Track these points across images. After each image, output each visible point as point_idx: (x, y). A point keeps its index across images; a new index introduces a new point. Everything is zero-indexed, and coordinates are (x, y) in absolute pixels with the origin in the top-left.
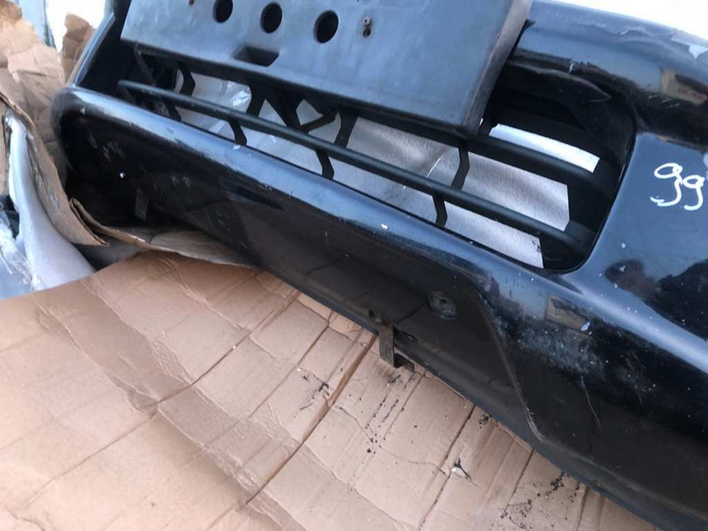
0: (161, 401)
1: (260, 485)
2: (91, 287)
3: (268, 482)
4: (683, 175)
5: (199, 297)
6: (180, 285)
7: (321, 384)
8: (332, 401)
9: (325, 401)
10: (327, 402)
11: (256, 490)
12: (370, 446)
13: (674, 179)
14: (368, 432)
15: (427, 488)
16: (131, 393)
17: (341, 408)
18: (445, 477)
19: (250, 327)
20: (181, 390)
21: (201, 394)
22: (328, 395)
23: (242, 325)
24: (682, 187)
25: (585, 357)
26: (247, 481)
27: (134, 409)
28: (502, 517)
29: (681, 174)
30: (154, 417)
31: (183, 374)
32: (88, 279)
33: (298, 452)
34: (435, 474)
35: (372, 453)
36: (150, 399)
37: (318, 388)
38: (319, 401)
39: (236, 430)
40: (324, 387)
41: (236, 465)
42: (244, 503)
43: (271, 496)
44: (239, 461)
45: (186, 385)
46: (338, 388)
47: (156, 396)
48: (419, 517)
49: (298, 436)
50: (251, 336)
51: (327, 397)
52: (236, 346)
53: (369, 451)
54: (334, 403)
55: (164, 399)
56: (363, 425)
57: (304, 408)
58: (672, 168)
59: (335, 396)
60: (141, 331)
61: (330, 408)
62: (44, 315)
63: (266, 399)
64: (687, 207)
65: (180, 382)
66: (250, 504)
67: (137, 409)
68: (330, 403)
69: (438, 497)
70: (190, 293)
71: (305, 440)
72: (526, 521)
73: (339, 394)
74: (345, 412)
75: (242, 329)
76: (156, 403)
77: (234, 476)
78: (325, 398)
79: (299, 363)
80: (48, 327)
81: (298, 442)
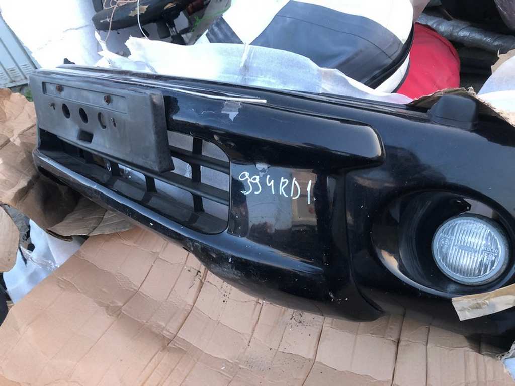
0: (123, 305)
1: (175, 334)
2: (81, 256)
3: (179, 330)
4: (250, 177)
5: (129, 243)
6: (121, 240)
7: (196, 272)
8: (203, 280)
9: (199, 281)
10: (201, 281)
11: (173, 336)
12: (224, 298)
13: (247, 179)
14: (222, 291)
15: (253, 314)
16: (107, 307)
17: (208, 282)
18: (261, 305)
19: (158, 251)
20: (133, 295)
21: (143, 294)
22: (201, 277)
23: (154, 251)
24: (251, 183)
25: (236, 273)
26: (168, 333)
27: (108, 316)
28: (291, 319)
29: (249, 177)
30: (119, 316)
31: (133, 287)
32: (78, 252)
33: (192, 311)
34: (256, 305)
35: (225, 302)
36: (118, 306)
37: (196, 274)
38: (197, 282)
39: (160, 308)
40: (199, 273)
41: (162, 326)
42: (167, 345)
43: (181, 337)
44: (163, 324)
45: (135, 292)
46: (204, 273)
47: (120, 304)
48: (251, 330)
49: (191, 302)
50: (160, 256)
51: (201, 278)
52: (154, 263)
53: (224, 301)
54: (205, 280)
55: (125, 304)
56: (220, 288)
57: (191, 287)
58: (245, 174)
59: (205, 275)
60: (108, 270)
61: (203, 283)
62: (62, 281)
63: (173, 287)
64: (256, 193)
65: (132, 291)
66: (170, 345)
67: (110, 315)
68: (203, 281)
69: (259, 316)
70: (125, 242)
71: (194, 304)
72: (302, 319)
73: (206, 275)
74: (211, 283)
75: (155, 253)
76: (120, 308)
77: (161, 333)
78: (199, 279)
79: (185, 263)
80: (64, 287)
81: (191, 305)
